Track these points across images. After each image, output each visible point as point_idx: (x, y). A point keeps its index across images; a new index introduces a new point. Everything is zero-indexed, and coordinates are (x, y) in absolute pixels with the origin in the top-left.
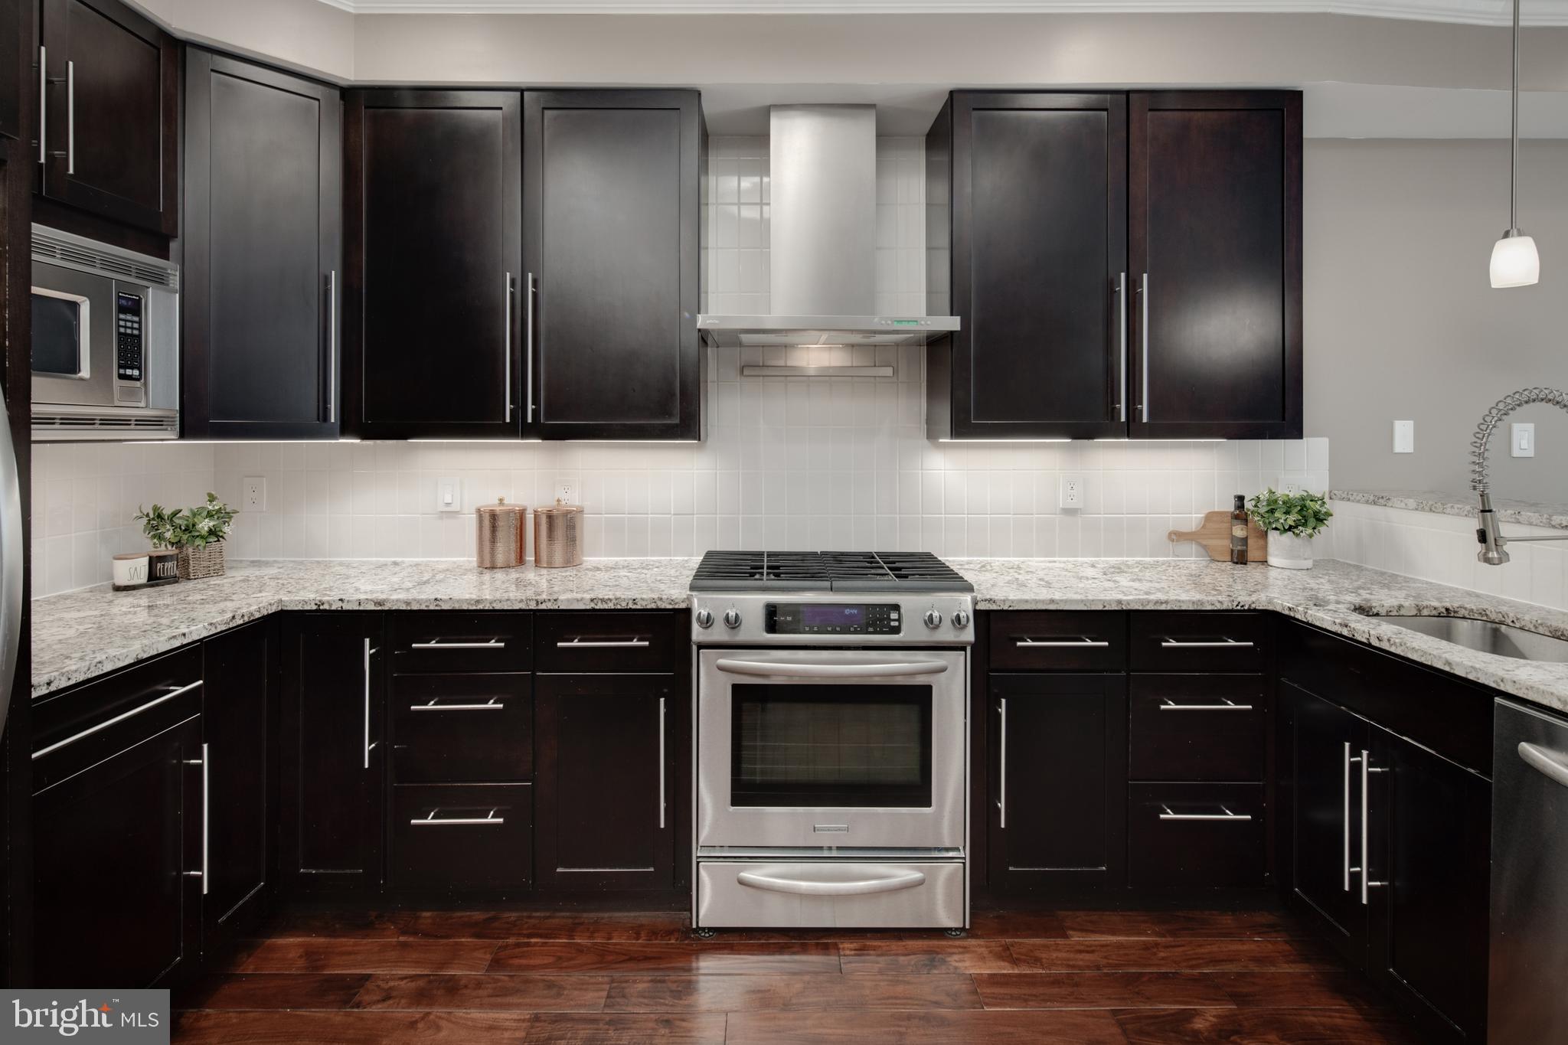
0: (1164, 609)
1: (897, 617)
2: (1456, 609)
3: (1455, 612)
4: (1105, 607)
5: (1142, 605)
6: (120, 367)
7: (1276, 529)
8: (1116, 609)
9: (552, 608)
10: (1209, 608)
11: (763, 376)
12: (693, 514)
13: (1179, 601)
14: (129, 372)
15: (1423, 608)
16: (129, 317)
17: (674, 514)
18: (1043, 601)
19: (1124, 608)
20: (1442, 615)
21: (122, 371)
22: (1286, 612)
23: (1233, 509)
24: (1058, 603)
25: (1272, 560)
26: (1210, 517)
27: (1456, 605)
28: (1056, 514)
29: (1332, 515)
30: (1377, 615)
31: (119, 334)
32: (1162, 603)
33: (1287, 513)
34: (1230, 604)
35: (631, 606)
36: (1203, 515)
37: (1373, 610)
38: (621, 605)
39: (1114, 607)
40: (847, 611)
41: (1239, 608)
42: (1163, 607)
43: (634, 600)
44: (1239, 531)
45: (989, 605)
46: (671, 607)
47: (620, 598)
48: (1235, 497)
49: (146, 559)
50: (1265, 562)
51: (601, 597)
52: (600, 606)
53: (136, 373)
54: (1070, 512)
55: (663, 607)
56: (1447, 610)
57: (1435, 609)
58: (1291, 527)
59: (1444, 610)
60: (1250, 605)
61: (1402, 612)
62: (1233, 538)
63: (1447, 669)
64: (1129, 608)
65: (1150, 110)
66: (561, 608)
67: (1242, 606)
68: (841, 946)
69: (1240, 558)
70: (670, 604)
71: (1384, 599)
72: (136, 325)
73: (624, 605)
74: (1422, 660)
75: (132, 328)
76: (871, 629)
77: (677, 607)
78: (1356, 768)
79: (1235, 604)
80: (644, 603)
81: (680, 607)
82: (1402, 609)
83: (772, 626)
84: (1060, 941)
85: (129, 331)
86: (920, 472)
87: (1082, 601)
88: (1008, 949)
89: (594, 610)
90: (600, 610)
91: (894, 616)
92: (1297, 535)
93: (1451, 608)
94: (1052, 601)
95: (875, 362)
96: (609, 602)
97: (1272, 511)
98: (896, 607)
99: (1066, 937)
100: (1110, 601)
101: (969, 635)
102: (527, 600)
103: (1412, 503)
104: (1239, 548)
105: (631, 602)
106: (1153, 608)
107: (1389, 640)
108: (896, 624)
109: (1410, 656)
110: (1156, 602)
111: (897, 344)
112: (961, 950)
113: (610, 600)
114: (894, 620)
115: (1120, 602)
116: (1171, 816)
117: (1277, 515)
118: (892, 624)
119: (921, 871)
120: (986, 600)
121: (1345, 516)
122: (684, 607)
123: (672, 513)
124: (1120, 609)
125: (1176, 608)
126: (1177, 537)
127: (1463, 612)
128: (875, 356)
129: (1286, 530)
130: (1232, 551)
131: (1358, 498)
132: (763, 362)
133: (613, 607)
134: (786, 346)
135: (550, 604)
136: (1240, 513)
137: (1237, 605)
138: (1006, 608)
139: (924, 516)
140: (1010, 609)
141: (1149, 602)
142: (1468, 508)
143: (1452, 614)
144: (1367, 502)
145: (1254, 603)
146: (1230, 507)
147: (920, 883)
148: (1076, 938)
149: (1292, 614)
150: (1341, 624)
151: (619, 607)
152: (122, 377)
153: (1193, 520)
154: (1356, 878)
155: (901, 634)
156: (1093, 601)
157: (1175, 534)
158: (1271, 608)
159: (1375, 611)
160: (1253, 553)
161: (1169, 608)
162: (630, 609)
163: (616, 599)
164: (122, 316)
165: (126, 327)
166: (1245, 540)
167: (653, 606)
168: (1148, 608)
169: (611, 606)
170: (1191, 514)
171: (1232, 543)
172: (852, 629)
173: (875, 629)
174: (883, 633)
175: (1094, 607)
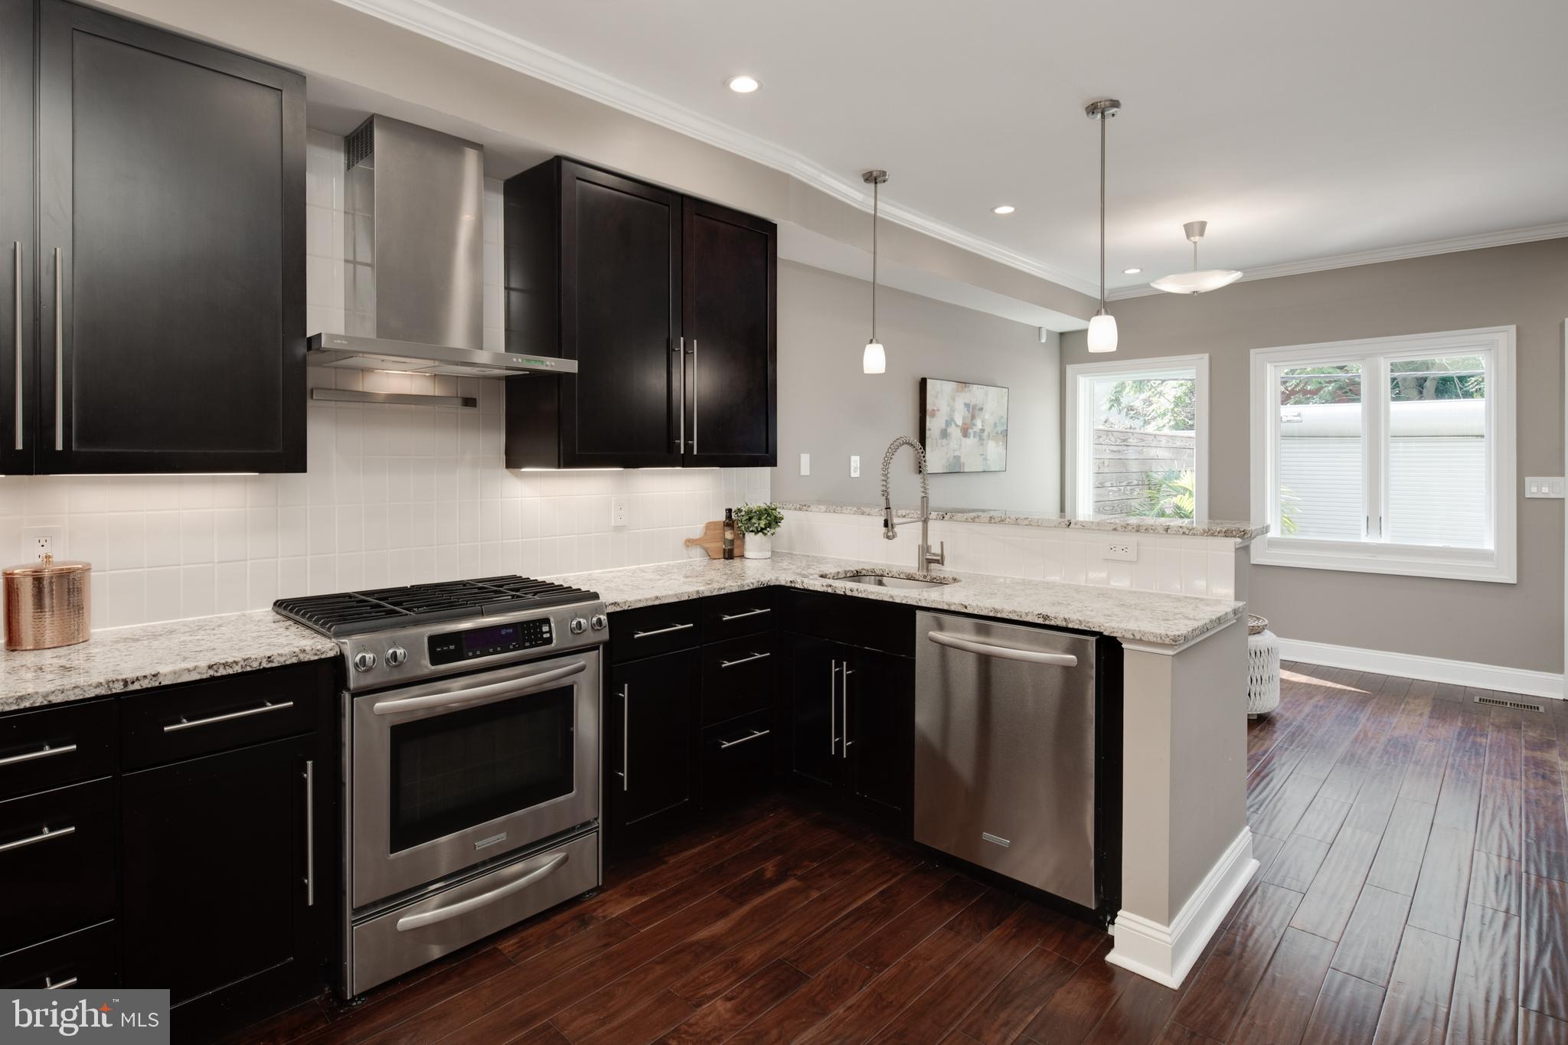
1: (548, 630)
4: (689, 597)
7: (752, 531)
9: (149, 686)
11: (336, 401)
12: (246, 560)
17: (219, 562)
18: (651, 599)
22: (789, 585)
23: (724, 519)
25: (747, 554)
26: (710, 526)
27: (861, 568)
28: (609, 532)
29: (783, 519)
33: (760, 519)
35: (265, 665)
36: (702, 525)
38: (251, 666)
40: (503, 632)
43: (269, 657)
44: (729, 535)
45: (616, 608)
46: (316, 658)
47: (250, 658)
48: (726, 510)
50: (742, 556)
51: (224, 661)
52: (222, 672)
54: (618, 529)
55: (306, 659)
56: (857, 572)
58: (762, 529)
60: (767, 584)
62: (725, 541)
63: (891, 600)
65: (696, 214)
66: (163, 684)
68: (500, 948)
69: (729, 555)
70: (316, 654)
71: (831, 570)
73: (255, 665)
74: (878, 598)
76: (527, 644)
77: (323, 656)
78: (839, 674)
80: (282, 659)
81: (328, 656)
83: (435, 660)
84: (663, 867)
86: (500, 500)
87: (673, 595)
88: (633, 888)
89: (212, 678)
90: (223, 677)
91: (545, 629)
92: (765, 534)
94: (656, 598)
95: (457, 393)
96: (234, 665)
97: (750, 519)
98: (547, 621)
99: (665, 863)
101: (605, 635)
102: (108, 682)
103: (823, 508)
104: (729, 547)
105: (264, 660)
107: (857, 590)
108: (548, 635)
109: (870, 597)
111: (478, 378)
112: (600, 904)
113: (236, 663)
114: (546, 632)
115: (698, 592)
116: (727, 745)
117: (754, 521)
118: (545, 636)
119: (564, 852)
120: (612, 604)
121: (790, 518)
122: (332, 655)
123: (216, 561)
126: (690, 543)
127: (864, 572)
128: (457, 385)
129: (758, 532)
130: (724, 550)
131: (789, 507)
132: (336, 385)
133: (240, 671)
134: (362, 370)
135: (147, 681)
136: (729, 522)
138: (626, 608)
139: (504, 542)
140: (628, 608)
142: (855, 509)
144: (795, 509)
145: (769, 581)
146: (722, 517)
147: (565, 860)
148: (672, 861)
149: (793, 585)
150: (827, 586)
151: (249, 669)
153: (697, 531)
154: (839, 745)
155: (553, 645)
157: (689, 541)
158: (777, 583)
160: (736, 552)
161: (725, 592)
162: (264, 668)
163: (245, 660)
166: (732, 542)
167: (294, 660)
169: (238, 669)
170: (698, 525)
171: (724, 543)
172: (511, 647)
173: (531, 644)
174: (537, 645)
175: (683, 599)
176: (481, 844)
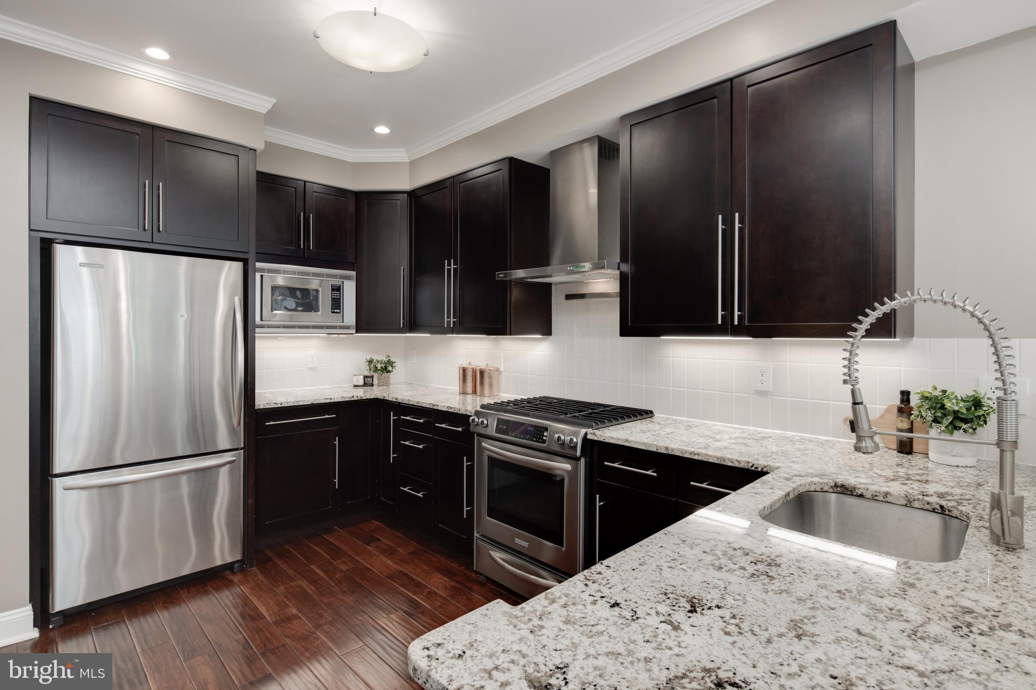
0: (696, 458)
2: (950, 508)
3: (949, 511)
4: (657, 450)
5: (682, 453)
6: (332, 309)
8: (665, 452)
10: (730, 464)
12: (546, 376)
13: (707, 455)
14: (336, 311)
15: (914, 500)
16: (336, 292)
17: (538, 376)
18: (622, 440)
19: (670, 453)
20: (936, 510)
21: (333, 311)
24: (630, 442)
26: (891, 409)
27: (950, 504)
28: (751, 394)
30: (861, 496)
31: (332, 298)
32: (695, 454)
34: (746, 465)
36: (886, 407)
37: (857, 491)
38: (455, 411)
39: (663, 451)
41: (753, 468)
42: (696, 457)
44: (900, 423)
45: (593, 437)
47: (456, 408)
49: (363, 376)
50: (926, 454)
51: (451, 406)
53: (338, 311)
54: (763, 393)
56: (942, 507)
57: (928, 503)
59: (938, 507)
60: (762, 469)
61: (889, 499)
64: (673, 453)
65: (749, 87)
66: (438, 409)
67: (756, 468)
70: (470, 413)
72: (338, 295)
75: (337, 296)
76: (534, 439)
79: (750, 465)
80: (462, 411)
82: (888, 496)
83: (498, 430)
85: (336, 297)
86: (657, 358)
87: (644, 444)
89: (448, 412)
91: (545, 433)
93: (945, 506)
94: (627, 440)
96: (452, 409)
98: (546, 429)
100: (661, 446)
105: (458, 410)
106: (688, 457)
110: (691, 453)
115: (667, 448)
118: (544, 438)
124: (667, 453)
125: (704, 460)
135: (436, 406)
136: (905, 407)
137: (752, 467)
138: (602, 440)
140: (604, 441)
141: (686, 452)
143: (947, 513)
145: (765, 467)
152: (332, 312)
155: (545, 445)
156: (650, 444)
159: (859, 492)
161: (700, 459)
164: (333, 292)
165: (334, 296)
167: (465, 413)
168: (686, 456)
170: (876, 405)
172: (527, 437)
173: (536, 439)
174: (538, 442)
175: (651, 449)
176: (517, 541)
